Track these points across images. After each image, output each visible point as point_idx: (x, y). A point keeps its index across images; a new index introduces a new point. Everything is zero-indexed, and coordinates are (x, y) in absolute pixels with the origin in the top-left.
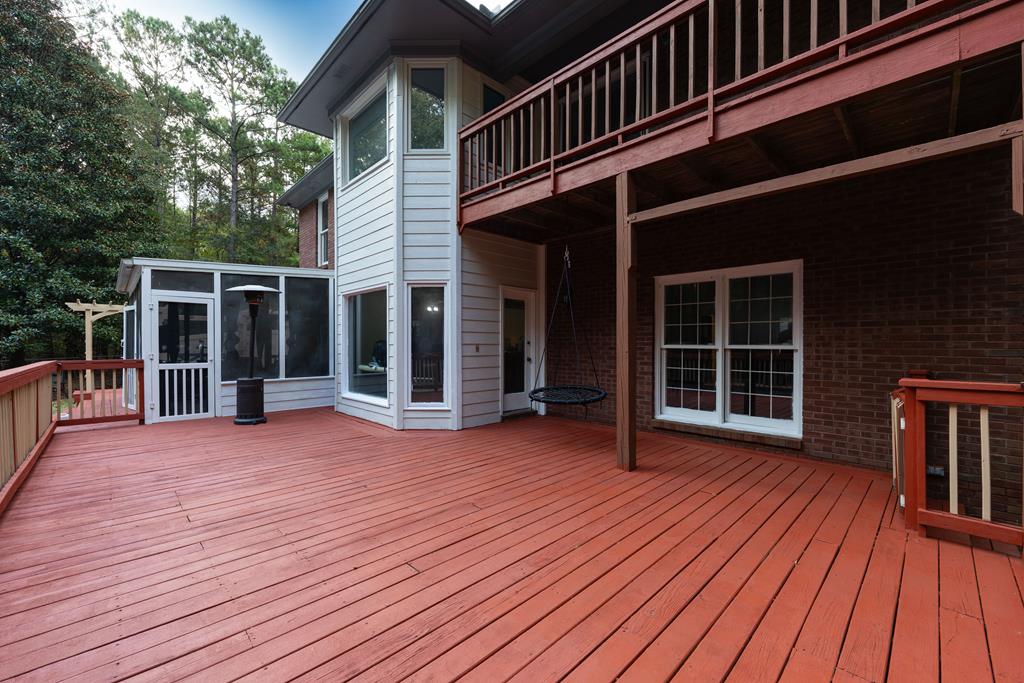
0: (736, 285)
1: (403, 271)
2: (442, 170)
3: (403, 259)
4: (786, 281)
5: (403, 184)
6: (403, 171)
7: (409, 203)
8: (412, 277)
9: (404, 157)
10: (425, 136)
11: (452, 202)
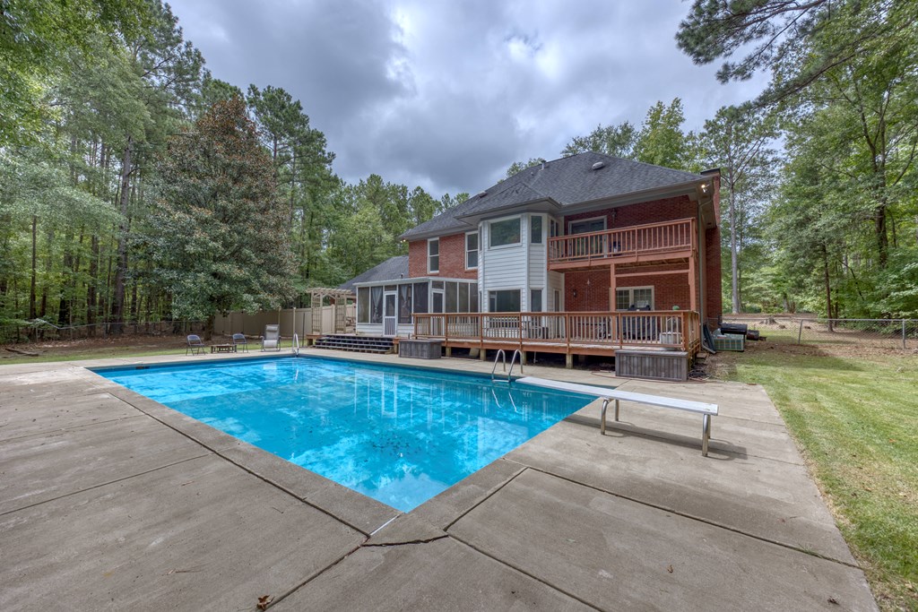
0: (635, 291)
1: (529, 284)
2: (542, 249)
3: (529, 280)
4: (650, 290)
5: (529, 255)
6: (529, 251)
7: (531, 261)
8: (531, 286)
9: (529, 246)
10: (536, 238)
11: (545, 261)
